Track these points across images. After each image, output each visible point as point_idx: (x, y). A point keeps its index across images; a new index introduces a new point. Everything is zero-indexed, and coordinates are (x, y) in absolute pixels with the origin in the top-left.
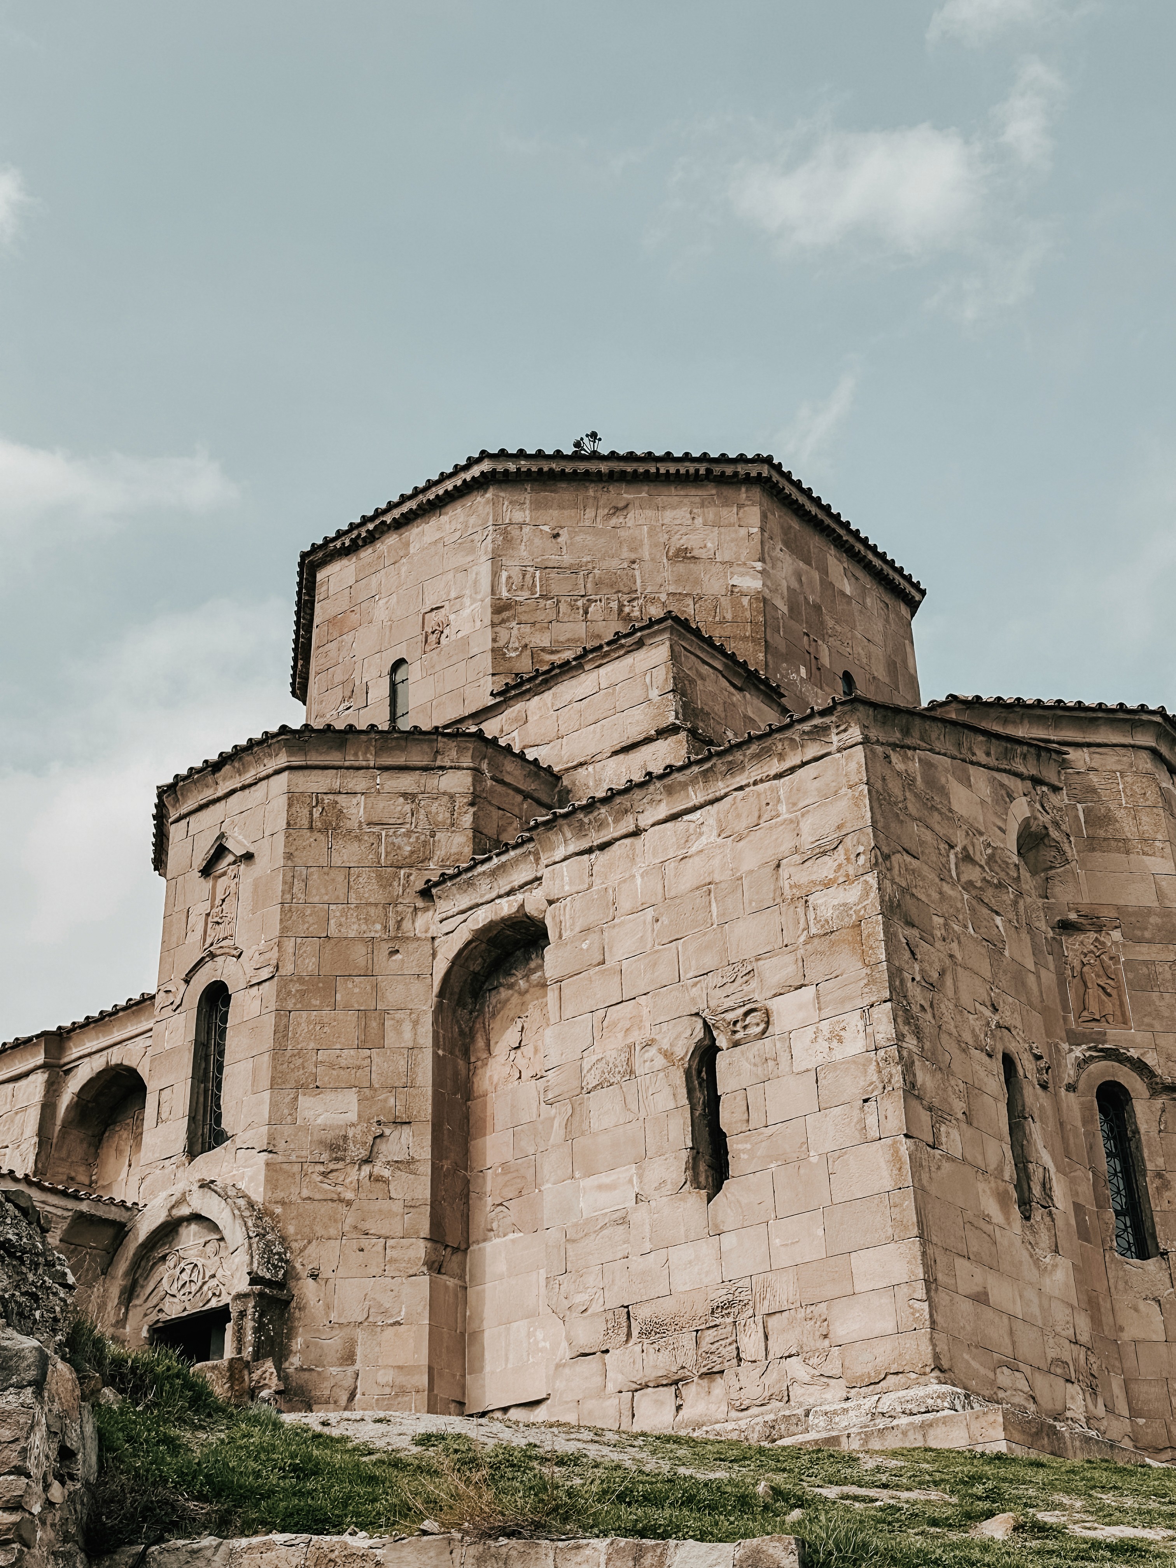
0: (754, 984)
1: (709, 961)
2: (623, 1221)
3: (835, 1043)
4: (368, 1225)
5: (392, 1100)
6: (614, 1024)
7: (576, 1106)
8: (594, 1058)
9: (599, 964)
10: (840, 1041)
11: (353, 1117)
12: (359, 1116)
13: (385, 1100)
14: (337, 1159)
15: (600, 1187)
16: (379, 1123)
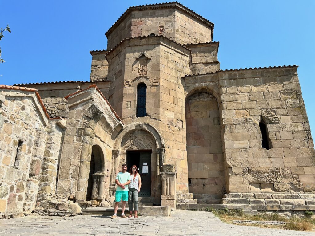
0: (275, 113)
1: (264, 106)
2: (246, 151)
4: (177, 139)
5: (179, 116)
6: (240, 113)
7: (232, 127)
8: (236, 119)
9: (236, 101)
10: (297, 127)
11: (173, 117)
13: (178, 115)
14: (171, 125)
15: (239, 143)
16: (178, 120)
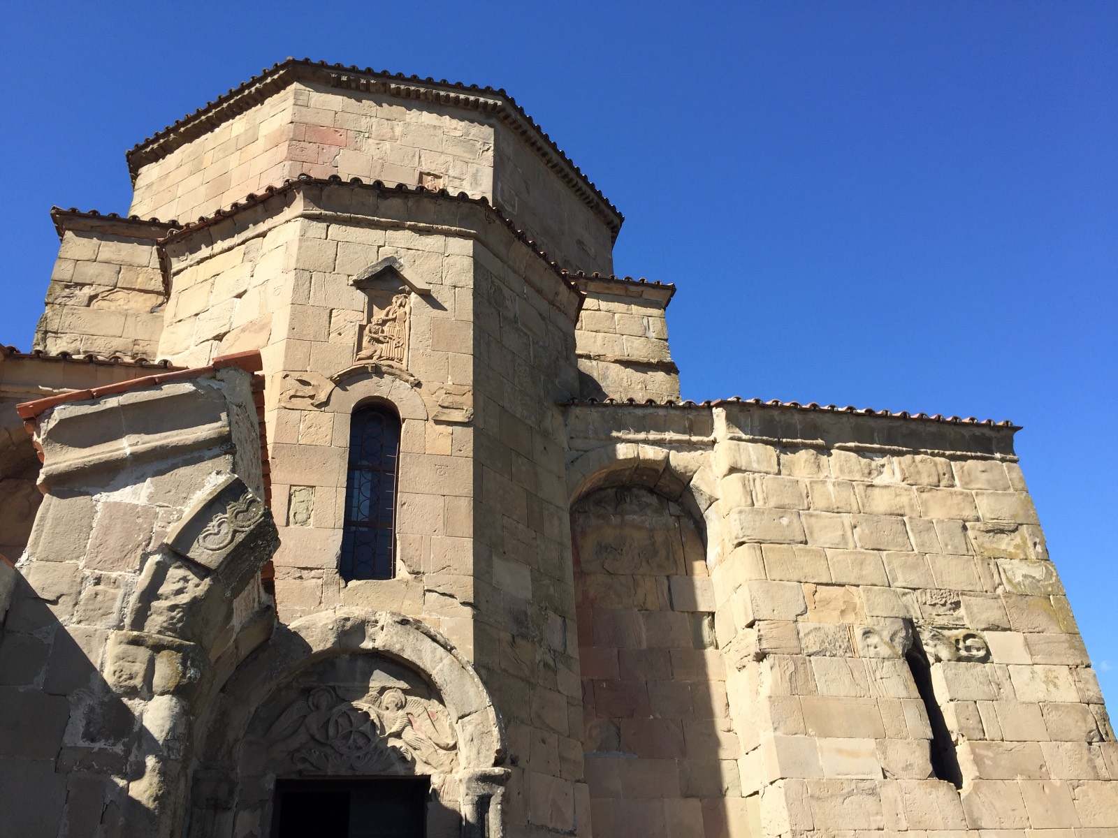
0: (962, 611)
1: (915, 579)
2: (873, 792)
3: (1051, 688)
4: (546, 715)
5: (552, 590)
6: (826, 602)
7: (799, 665)
8: (811, 625)
9: (801, 543)
10: (1055, 685)
11: (529, 595)
12: (533, 596)
13: (548, 587)
14: (522, 635)
15: (839, 751)
16: (546, 608)
